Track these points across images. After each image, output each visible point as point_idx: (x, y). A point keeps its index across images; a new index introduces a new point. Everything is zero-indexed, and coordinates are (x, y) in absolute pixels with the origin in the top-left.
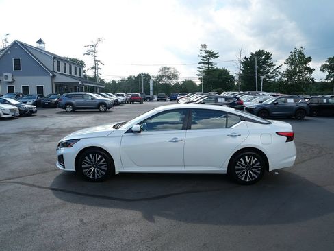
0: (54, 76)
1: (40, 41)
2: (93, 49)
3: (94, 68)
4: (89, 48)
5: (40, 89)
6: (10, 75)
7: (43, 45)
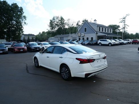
0: (97, 33)
1: (95, 20)
2: (124, 19)
3: (124, 28)
4: (122, 20)
5: (92, 38)
6: (83, 34)
7: (96, 22)
